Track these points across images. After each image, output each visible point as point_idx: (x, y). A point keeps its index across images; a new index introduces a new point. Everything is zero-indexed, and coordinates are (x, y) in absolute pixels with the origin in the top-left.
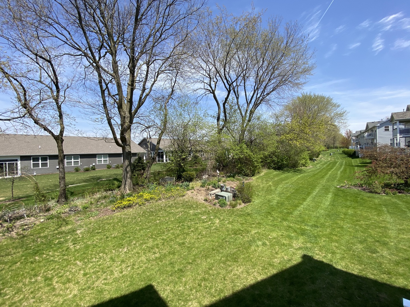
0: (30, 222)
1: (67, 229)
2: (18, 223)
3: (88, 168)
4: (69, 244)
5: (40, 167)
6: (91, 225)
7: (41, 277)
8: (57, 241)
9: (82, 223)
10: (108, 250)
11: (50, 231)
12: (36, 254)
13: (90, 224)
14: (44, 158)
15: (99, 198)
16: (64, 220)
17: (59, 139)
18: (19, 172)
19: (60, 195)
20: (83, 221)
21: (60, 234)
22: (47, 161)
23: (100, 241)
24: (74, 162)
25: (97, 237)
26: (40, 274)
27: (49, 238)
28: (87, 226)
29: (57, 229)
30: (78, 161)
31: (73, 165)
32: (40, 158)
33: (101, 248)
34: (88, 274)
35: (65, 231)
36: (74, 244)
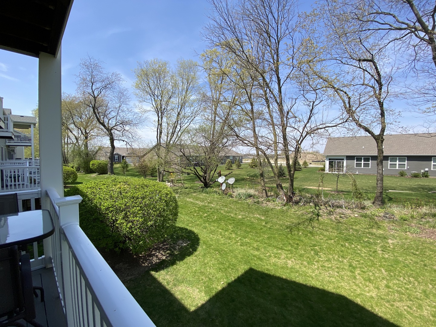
0: (347, 213)
1: (378, 233)
2: (338, 210)
3: (417, 173)
4: (378, 248)
5: (362, 167)
6: (406, 241)
7: (347, 261)
8: (367, 239)
9: (397, 235)
10: (422, 279)
11: (361, 227)
12: (346, 240)
13: (406, 239)
14: (367, 159)
15: (425, 214)
16: (376, 223)
17: (379, 139)
18: (345, 169)
19: (376, 197)
20: (398, 232)
21: (370, 234)
22: (369, 162)
23: (415, 265)
24: (399, 164)
25: (411, 258)
26: (346, 258)
27: (360, 233)
28: (401, 239)
29: (368, 228)
30: (405, 164)
31: (397, 168)
32: (363, 159)
33: (414, 272)
34: (391, 289)
35: (376, 234)
36: (382, 251)
